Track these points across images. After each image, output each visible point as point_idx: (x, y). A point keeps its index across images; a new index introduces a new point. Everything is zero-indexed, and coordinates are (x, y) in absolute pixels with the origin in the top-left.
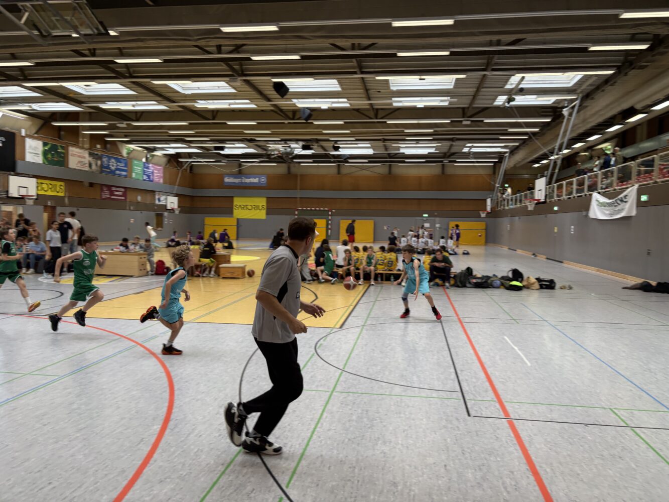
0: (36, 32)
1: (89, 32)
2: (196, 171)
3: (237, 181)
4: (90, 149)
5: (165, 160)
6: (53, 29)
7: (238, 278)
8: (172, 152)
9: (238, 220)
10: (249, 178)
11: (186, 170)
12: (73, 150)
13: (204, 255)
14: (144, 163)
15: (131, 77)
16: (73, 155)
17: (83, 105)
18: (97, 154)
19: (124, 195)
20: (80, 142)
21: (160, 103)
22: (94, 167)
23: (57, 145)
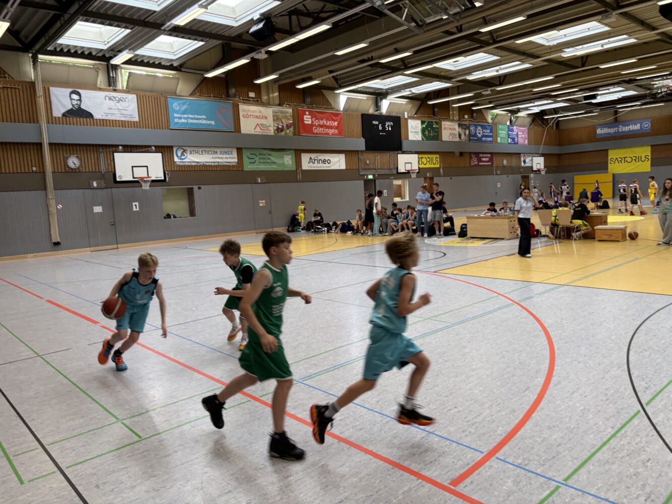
0: (413, 24)
1: (457, 10)
2: (562, 126)
3: (612, 130)
4: (459, 120)
5: (529, 120)
6: (427, 17)
7: (618, 241)
8: (536, 110)
9: (614, 175)
10: (629, 125)
11: (552, 127)
12: (445, 124)
13: (576, 216)
14: (509, 126)
15: (495, 42)
16: (445, 129)
17: (452, 80)
18: (465, 125)
19: (491, 160)
20: (451, 115)
21: (523, 62)
22: (463, 137)
23: (432, 122)
